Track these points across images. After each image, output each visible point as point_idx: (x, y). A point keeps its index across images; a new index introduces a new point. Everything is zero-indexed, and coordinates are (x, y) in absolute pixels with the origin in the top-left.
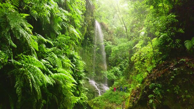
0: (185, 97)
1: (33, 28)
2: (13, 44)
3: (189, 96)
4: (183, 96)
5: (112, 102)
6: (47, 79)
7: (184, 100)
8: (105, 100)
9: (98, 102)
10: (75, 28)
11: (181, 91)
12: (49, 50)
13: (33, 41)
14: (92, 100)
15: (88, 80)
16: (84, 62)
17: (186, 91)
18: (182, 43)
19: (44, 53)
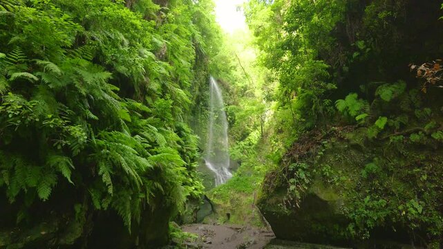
0: (338, 181)
1: (118, 89)
2: (93, 116)
3: (343, 178)
4: (335, 179)
5: (240, 191)
6: (145, 163)
7: (337, 184)
8: (229, 189)
9: (220, 193)
10: (182, 88)
11: (332, 171)
12: (145, 121)
13: (121, 109)
14: (212, 190)
15: (204, 162)
16: (196, 136)
17: (340, 172)
18: (333, 104)
19: (138, 127)
